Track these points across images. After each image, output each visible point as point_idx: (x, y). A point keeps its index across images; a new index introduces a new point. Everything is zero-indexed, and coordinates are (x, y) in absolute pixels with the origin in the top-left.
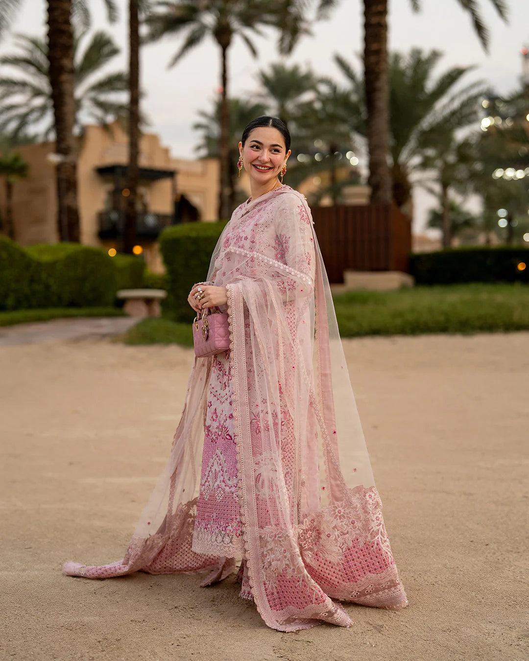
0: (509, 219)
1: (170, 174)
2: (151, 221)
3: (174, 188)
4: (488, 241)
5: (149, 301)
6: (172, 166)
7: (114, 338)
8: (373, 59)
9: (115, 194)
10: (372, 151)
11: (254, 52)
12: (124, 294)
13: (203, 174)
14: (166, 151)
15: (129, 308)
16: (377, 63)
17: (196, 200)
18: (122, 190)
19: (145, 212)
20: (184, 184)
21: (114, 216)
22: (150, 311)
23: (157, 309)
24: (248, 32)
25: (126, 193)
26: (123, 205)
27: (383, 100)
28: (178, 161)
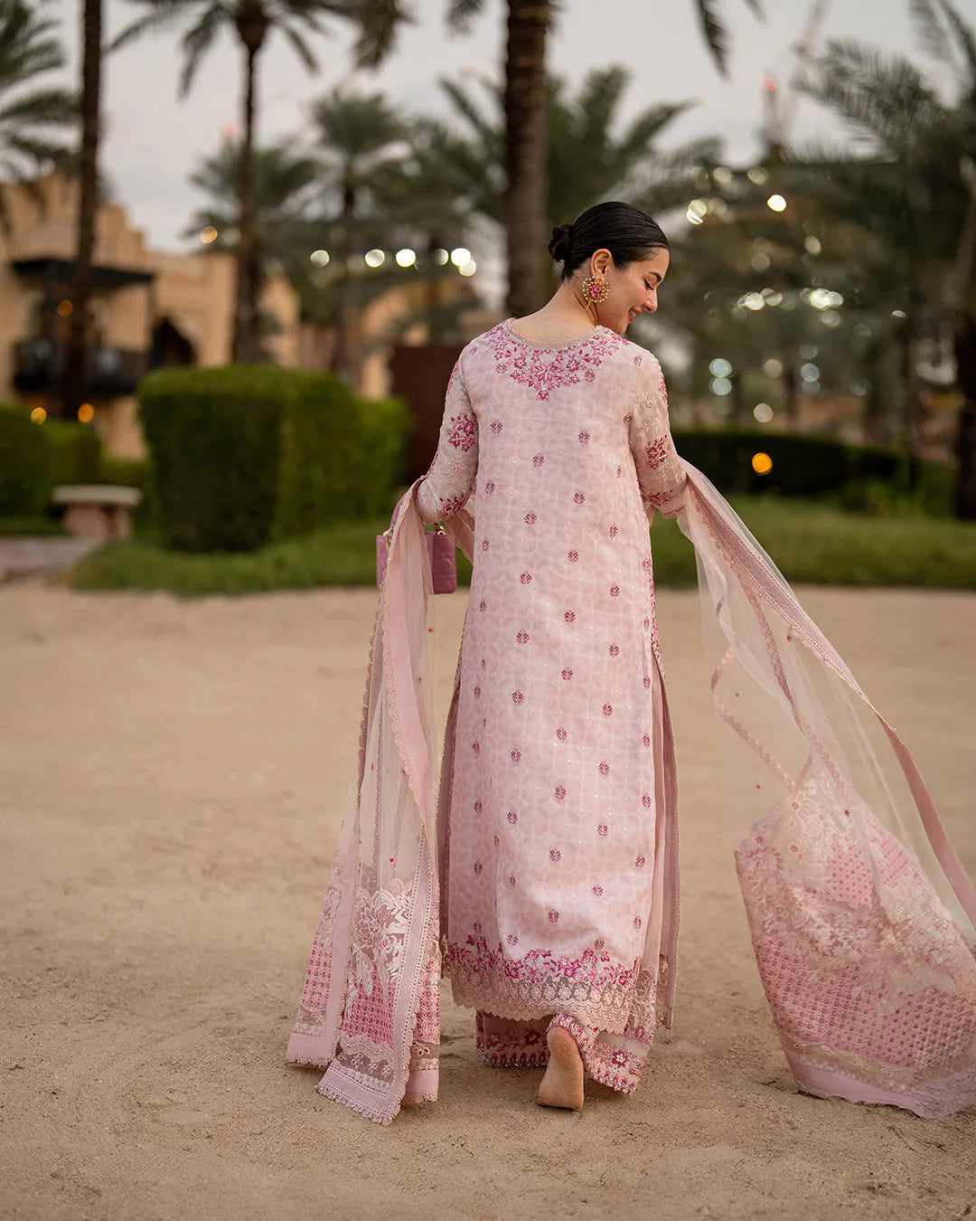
0: (735, 379)
1: (144, 278)
2: (108, 361)
3: (152, 303)
4: (697, 418)
5: (109, 510)
6: (148, 264)
7: (52, 578)
8: (520, 83)
9: (45, 311)
10: (514, 250)
11: (310, 61)
12: (64, 494)
13: (204, 281)
14: (138, 237)
15: (74, 521)
16: (527, 92)
17: (190, 326)
18: (57, 304)
19: (99, 343)
20: (169, 296)
21: (42, 350)
22: (112, 528)
23: (124, 526)
24: (297, 24)
25: (65, 310)
26: (62, 331)
27: (534, 161)
28: (159, 255)
